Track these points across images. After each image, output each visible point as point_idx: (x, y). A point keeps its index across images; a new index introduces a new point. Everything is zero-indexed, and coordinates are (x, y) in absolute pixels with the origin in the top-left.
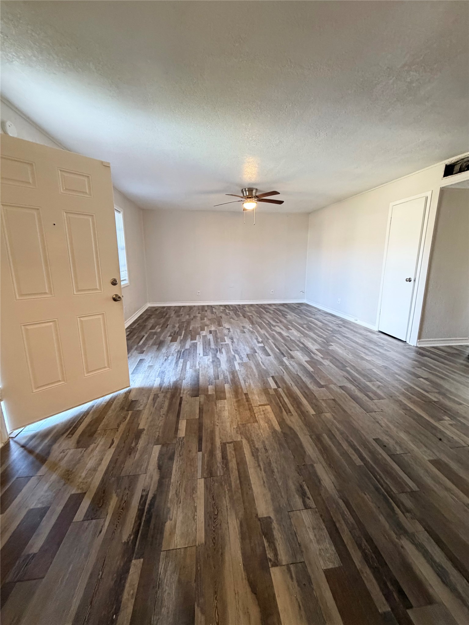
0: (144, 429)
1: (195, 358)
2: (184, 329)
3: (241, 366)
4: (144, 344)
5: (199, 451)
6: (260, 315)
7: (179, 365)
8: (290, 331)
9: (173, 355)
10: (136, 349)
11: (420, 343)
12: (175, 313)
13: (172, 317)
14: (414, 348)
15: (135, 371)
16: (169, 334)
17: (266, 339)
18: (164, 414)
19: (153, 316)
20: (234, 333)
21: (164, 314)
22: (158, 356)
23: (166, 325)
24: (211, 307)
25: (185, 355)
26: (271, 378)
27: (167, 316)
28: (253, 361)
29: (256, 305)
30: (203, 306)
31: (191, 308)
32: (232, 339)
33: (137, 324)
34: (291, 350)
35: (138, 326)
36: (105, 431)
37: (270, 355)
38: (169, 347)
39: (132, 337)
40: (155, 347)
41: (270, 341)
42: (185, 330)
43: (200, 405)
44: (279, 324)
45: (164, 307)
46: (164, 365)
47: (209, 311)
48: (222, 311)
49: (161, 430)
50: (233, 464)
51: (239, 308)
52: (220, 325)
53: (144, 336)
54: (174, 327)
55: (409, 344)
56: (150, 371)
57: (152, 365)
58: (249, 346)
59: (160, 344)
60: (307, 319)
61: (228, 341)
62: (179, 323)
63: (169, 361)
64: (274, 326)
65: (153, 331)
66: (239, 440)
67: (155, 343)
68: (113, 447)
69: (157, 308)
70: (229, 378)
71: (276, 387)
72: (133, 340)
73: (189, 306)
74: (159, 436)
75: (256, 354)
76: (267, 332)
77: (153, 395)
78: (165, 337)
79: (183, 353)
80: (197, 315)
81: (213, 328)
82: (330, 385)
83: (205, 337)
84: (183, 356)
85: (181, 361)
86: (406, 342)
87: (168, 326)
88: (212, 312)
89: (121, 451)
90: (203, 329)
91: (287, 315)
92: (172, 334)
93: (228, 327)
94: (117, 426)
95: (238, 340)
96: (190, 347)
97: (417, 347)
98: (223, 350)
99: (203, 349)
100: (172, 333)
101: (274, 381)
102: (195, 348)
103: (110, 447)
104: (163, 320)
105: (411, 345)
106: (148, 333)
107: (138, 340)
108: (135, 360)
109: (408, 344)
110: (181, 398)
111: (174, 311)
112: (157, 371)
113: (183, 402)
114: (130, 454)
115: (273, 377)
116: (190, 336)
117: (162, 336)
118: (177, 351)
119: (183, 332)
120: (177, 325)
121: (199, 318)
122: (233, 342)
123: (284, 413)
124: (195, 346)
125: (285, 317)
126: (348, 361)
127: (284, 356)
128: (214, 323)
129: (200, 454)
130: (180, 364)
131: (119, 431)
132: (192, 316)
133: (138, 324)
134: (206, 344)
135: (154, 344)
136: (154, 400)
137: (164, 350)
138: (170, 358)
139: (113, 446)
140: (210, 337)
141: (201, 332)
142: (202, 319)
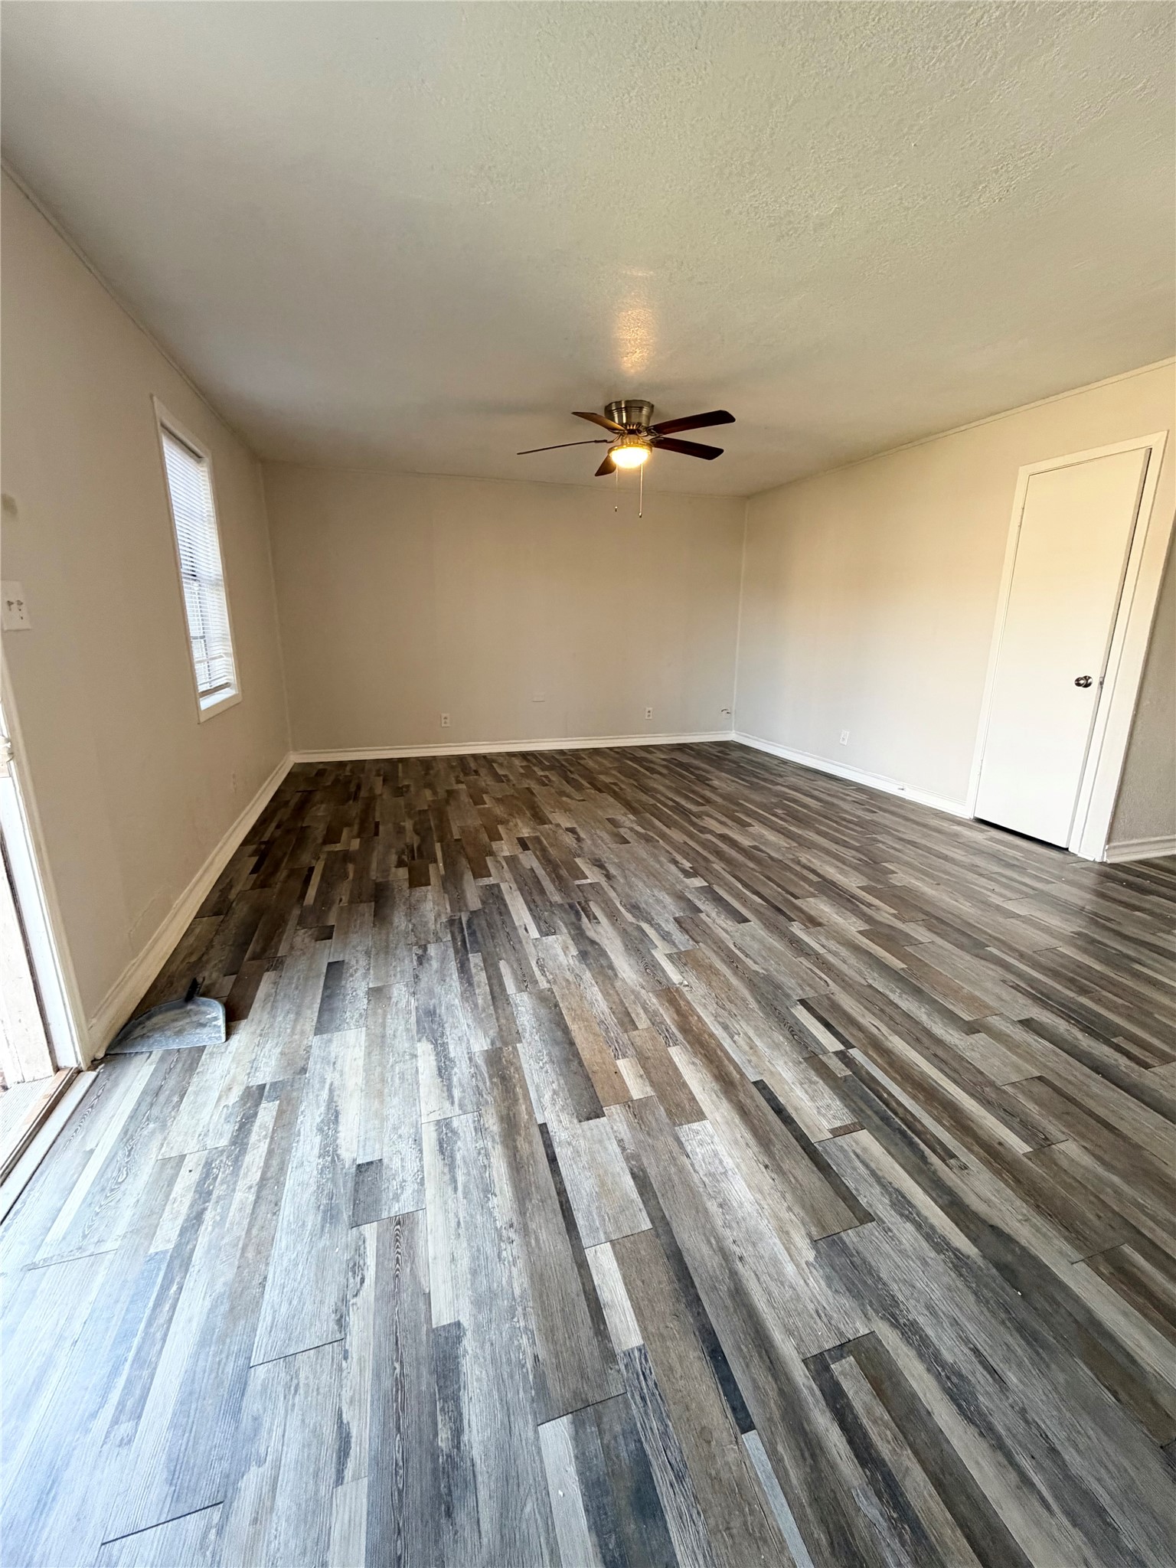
0: (458, 1324)
1: (517, 946)
2: (435, 838)
3: (682, 969)
4: (325, 899)
5: (744, 1431)
6: (635, 780)
7: (476, 979)
8: (750, 829)
9: (438, 940)
10: (301, 922)
11: (1112, 852)
12: (384, 781)
13: (381, 795)
14: (1097, 867)
15: (326, 1017)
16: (394, 858)
17: (703, 863)
18: (511, 1226)
19: (318, 796)
20: (595, 844)
21: (353, 788)
22: (387, 947)
23: (373, 826)
24: (487, 760)
25: (479, 935)
26: (800, 1007)
27: (363, 793)
28: (705, 943)
29: (608, 751)
30: (461, 759)
31: (427, 763)
32: (599, 864)
33: (273, 825)
34: (796, 898)
35: (279, 832)
36: (288, 1366)
37: (746, 920)
38: (412, 909)
39: (273, 873)
40: (367, 909)
41: (714, 865)
42: (441, 840)
43: (627, 1159)
44: (707, 808)
45: (341, 765)
46: (423, 984)
47: (483, 772)
48: (522, 771)
49: (533, 1325)
50: (917, 1485)
51: (566, 760)
52: (539, 818)
53: (311, 870)
54: (400, 831)
55: (1079, 855)
56: (380, 1011)
57: (380, 984)
58: (665, 889)
59: (379, 899)
60: (770, 789)
61: (593, 876)
62: (410, 816)
63: (435, 964)
64: (699, 816)
65: (338, 847)
66: (863, 1331)
67: (360, 894)
68: (356, 1478)
69: (321, 767)
70: (668, 1021)
71: (842, 1047)
72: (278, 886)
73: (417, 758)
74: (536, 1358)
75: (703, 916)
76: (691, 836)
77: (433, 1128)
78: (386, 871)
79: (469, 926)
80: (456, 787)
81: (526, 832)
82: (989, 1018)
83: (512, 861)
84: (475, 942)
85: (475, 960)
86: (1067, 849)
87: (381, 828)
88: (498, 778)
89: (400, 1492)
90: (496, 837)
91: (711, 780)
92: (405, 858)
93: (569, 825)
94: (333, 1326)
95: (620, 866)
96: (483, 902)
97: (1102, 863)
98: (595, 909)
99: (530, 910)
100: (403, 853)
101: (819, 1021)
102: (502, 907)
103: (340, 1479)
104: (354, 809)
105: (1087, 861)
106: (323, 857)
107: (297, 885)
108: (310, 969)
109: (1075, 855)
110: (543, 1128)
111: (379, 775)
112: (409, 1012)
113: (557, 1150)
114: (449, 1514)
115: (803, 1002)
116: (464, 862)
117: (374, 865)
118: (444, 919)
119: (438, 846)
120: (408, 825)
121: (465, 798)
122: (608, 877)
123: (934, 1159)
124: (493, 895)
125: (708, 785)
126: (971, 921)
127: (791, 920)
128: (520, 812)
129: (751, 1439)
130: (480, 977)
131: (354, 1354)
132: (442, 794)
133: (278, 827)
134: (531, 890)
135: (356, 899)
136: (445, 1148)
137: (400, 920)
138: (432, 950)
139: (351, 1464)
140: (529, 861)
141: (495, 845)
142: (477, 801)
